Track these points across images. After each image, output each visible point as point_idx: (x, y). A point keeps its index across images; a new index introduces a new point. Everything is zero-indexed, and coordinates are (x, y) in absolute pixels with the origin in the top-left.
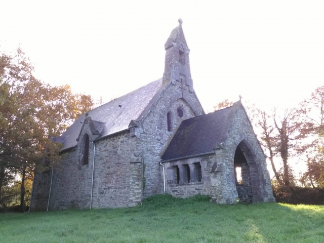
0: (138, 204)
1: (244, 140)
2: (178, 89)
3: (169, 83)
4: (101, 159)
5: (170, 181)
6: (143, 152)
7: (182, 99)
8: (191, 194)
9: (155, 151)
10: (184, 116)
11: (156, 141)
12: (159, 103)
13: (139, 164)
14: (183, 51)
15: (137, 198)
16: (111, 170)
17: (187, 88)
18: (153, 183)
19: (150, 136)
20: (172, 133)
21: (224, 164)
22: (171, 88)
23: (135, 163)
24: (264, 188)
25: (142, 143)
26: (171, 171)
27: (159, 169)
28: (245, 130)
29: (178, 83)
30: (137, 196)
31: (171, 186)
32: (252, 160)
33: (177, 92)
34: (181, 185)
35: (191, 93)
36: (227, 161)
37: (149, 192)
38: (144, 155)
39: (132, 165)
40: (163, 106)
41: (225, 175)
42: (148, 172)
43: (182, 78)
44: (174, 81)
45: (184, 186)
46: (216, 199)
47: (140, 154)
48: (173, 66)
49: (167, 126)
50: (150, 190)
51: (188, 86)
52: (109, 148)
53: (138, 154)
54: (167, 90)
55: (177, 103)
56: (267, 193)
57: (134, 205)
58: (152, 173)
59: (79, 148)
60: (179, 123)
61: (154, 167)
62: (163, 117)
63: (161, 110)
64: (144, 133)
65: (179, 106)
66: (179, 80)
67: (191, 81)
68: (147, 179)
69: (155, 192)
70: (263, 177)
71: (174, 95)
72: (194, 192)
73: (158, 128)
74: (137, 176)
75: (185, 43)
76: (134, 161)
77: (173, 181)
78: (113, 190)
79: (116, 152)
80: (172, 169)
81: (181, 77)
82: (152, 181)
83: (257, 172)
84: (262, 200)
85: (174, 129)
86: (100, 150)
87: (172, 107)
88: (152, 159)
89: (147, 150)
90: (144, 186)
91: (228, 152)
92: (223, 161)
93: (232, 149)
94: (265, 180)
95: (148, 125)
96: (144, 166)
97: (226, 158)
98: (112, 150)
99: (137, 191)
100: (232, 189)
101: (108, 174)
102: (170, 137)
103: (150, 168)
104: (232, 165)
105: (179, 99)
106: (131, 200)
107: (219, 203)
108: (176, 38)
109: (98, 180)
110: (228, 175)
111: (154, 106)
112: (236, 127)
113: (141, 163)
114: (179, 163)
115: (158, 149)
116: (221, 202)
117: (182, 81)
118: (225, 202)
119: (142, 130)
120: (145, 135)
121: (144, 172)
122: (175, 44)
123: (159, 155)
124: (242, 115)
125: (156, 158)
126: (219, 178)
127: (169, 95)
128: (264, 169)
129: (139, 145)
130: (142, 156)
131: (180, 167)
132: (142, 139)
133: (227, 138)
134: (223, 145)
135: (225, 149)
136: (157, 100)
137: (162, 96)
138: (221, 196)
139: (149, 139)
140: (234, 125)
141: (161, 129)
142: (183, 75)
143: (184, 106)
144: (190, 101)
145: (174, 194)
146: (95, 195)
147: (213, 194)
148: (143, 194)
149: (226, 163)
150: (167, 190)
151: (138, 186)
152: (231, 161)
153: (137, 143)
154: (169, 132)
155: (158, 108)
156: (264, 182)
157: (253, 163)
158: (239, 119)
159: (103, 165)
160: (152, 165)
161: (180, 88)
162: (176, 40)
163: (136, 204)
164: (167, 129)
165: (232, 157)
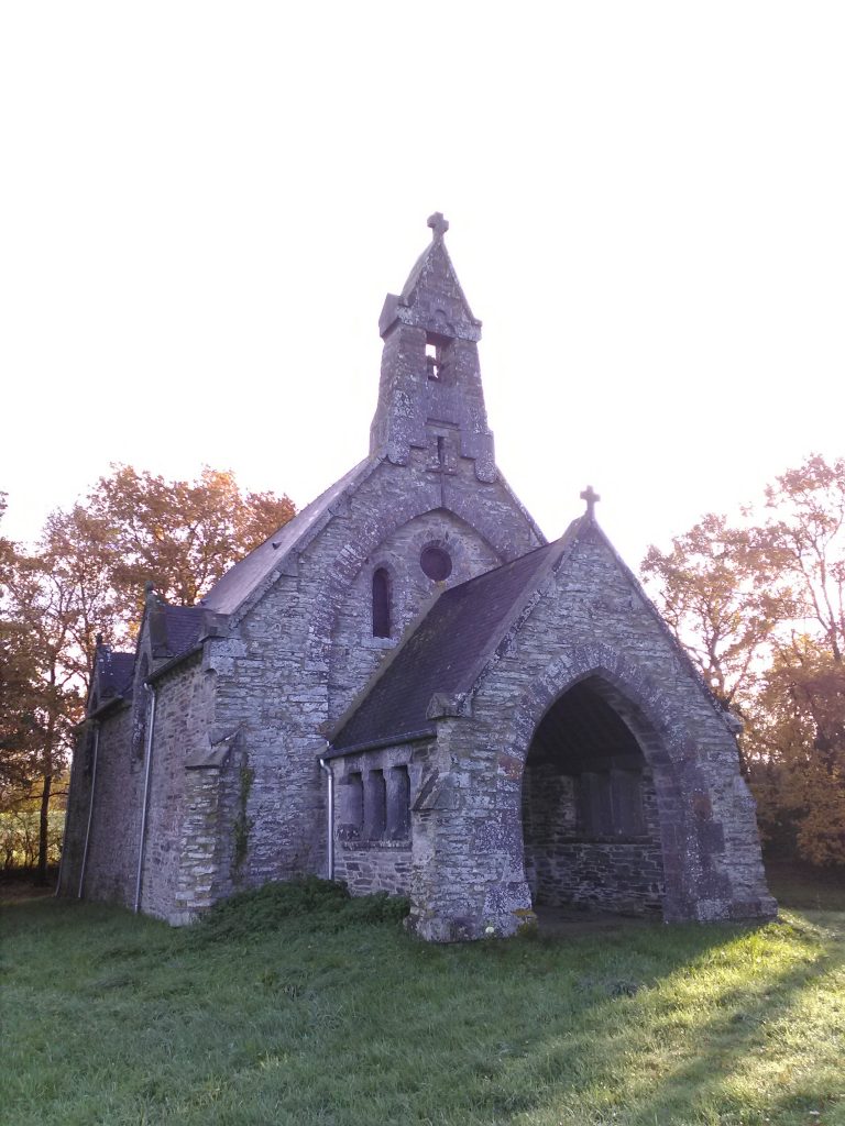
0: (200, 915)
1: (600, 668)
2: (419, 479)
3: (378, 462)
5: (344, 827)
6: (244, 726)
7: (442, 511)
8: (385, 884)
9: (301, 719)
10: (455, 572)
11: (309, 679)
12: (329, 540)
13: (214, 772)
14: (447, 332)
15: (199, 896)
16: (176, 783)
17: (467, 468)
18: (285, 834)
19: (278, 664)
20: (392, 643)
21: (464, 779)
22: (387, 476)
23: (199, 767)
24: (705, 862)
25: (243, 693)
26: (347, 791)
27: (318, 784)
28: (607, 629)
29: (419, 455)
30: (199, 889)
31: (345, 848)
32: (657, 747)
33: (415, 489)
34: (366, 847)
35: (486, 484)
36: (483, 764)
37: (265, 869)
38: (250, 738)
39: (194, 776)
40: (348, 550)
41: (460, 821)
42: (265, 797)
43: (445, 432)
44: (396, 452)
45: (371, 852)
46: (417, 918)
47: (232, 731)
48: (398, 394)
49: (369, 620)
50: (270, 860)
51: (471, 459)
52: (175, 707)
53: (221, 736)
54: (366, 489)
55: (418, 529)
56: (726, 878)
57: (186, 918)
58: (282, 800)
59: (134, 703)
60: (426, 606)
61: (294, 776)
62: (344, 590)
63: (337, 564)
64: (252, 656)
65: (426, 540)
66: (423, 442)
67: (486, 440)
68: (258, 823)
69: (295, 867)
70: (703, 811)
71: (398, 504)
72: (392, 877)
73: (320, 631)
74: (205, 814)
75: (458, 300)
76: (200, 763)
77: (352, 827)
79: (185, 723)
80: (349, 783)
81: (436, 432)
82: (283, 828)
83: (679, 794)
84: (692, 910)
85: (401, 626)
86: (163, 712)
87: (391, 546)
88: (287, 748)
89: (266, 716)
90: (242, 847)
91: (486, 728)
92: (456, 767)
93: (518, 715)
94: (719, 827)
95: (269, 625)
96: (247, 776)
97: (477, 754)
98: (179, 713)
99: (199, 870)
100: (500, 875)
101: (169, 798)
102: (380, 660)
103: (272, 783)
104: (507, 779)
105: (428, 513)
106: (181, 902)
107: (421, 937)
108: (414, 292)
109: (154, 813)
110: (478, 822)
111: (300, 555)
112: (555, 621)
113: (223, 769)
114: (363, 764)
115: (315, 709)
116: (427, 934)
117: (440, 447)
118: (443, 931)
119: (244, 646)
120: (256, 664)
121: (243, 799)
122: (406, 315)
123: (322, 730)
124: (596, 569)
125: (306, 742)
126: (431, 833)
127: (376, 504)
128: (720, 781)
129: (227, 700)
130: (235, 740)
131: (365, 778)
132: (242, 679)
133: (486, 671)
134: (461, 704)
135: (472, 719)
136: (316, 531)
137: (343, 512)
138: (431, 906)
139: (274, 677)
140: (542, 616)
141: (333, 634)
142: (446, 422)
143: (452, 535)
144: (479, 516)
145: (351, 879)
146: (147, 865)
147: (413, 898)
148: (232, 877)
149: (474, 774)
150: (337, 861)
151: (206, 851)
152: (507, 765)
153: (220, 694)
154: (379, 642)
155: (322, 560)
156: (711, 837)
157: (662, 758)
158: (578, 586)
159: (165, 764)
160: (283, 771)
161: (429, 471)
162: (412, 298)
163: (194, 915)
164: (368, 629)
165: (516, 747)
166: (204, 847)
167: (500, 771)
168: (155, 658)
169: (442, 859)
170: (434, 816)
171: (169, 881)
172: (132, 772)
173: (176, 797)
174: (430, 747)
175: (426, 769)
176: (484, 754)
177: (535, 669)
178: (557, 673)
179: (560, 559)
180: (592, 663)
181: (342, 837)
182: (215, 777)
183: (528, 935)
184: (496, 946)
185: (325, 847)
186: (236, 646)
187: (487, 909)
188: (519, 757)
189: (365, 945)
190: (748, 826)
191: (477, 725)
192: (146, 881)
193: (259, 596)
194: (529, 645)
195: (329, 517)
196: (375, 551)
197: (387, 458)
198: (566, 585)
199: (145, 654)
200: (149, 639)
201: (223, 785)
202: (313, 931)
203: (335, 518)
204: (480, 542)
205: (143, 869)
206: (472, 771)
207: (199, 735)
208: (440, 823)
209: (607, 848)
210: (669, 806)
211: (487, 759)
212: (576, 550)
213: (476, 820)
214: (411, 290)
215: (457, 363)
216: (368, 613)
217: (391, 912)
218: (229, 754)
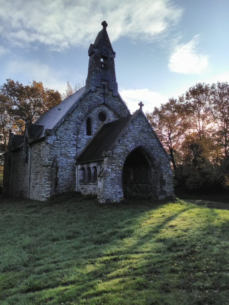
0: (48, 199)
1: (141, 146)
2: (98, 95)
3: (88, 91)
4: (34, 160)
5: (80, 180)
6: (56, 156)
7: (104, 104)
8: (90, 192)
9: (69, 155)
10: (107, 120)
11: (71, 146)
12: (76, 111)
13: (50, 167)
14: (106, 55)
15: (47, 195)
16: (38, 169)
17: (110, 93)
18: (66, 181)
19: (64, 142)
20: (91, 137)
21: (110, 170)
22: (90, 95)
24: (161, 188)
25: (56, 149)
26: (81, 172)
27: (74, 170)
28: (143, 136)
29: (99, 89)
30: (47, 193)
31: (81, 184)
32: (153, 163)
33: (98, 98)
34: (86, 184)
35: (115, 97)
36: (114, 167)
37: (62, 189)
38: (58, 159)
39: (45, 168)
40: (81, 114)
41: (109, 179)
42: (62, 173)
44: (93, 88)
45: (87, 185)
46: (99, 199)
47: (53, 158)
48: (93, 73)
49: (86, 131)
50: (63, 187)
51: (112, 91)
52: (37, 151)
53: (51, 159)
54: (85, 98)
55: (98, 109)
56: (165, 191)
57: (44, 199)
58: (65, 174)
59: (24, 149)
60: (100, 128)
61: (68, 168)
62: (80, 124)
63: (78, 117)
64: (58, 140)
65: (100, 111)
66: (100, 86)
68: (60, 179)
69: (69, 188)
70: (162, 177)
71: (93, 102)
72: (92, 191)
73: (74, 134)
74: (48, 176)
76: (46, 165)
77: (82, 180)
78: (38, 185)
79: (40, 155)
80: (81, 170)
81: (103, 83)
82: (66, 180)
83: (157, 174)
84: (158, 198)
85: (93, 133)
86: (33, 152)
87: (91, 113)
88: (67, 162)
89: (61, 154)
90: (56, 184)
91: (115, 159)
92: (108, 167)
93: (122, 156)
94: (165, 180)
95: (62, 132)
96: (57, 168)
97: (113, 165)
98: (38, 153)
99: (47, 189)
100: (117, 190)
101: (36, 172)
102: (88, 141)
103: (63, 170)
104: (119, 170)
105: (100, 104)
106: (43, 196)
107: (100, 203)
108: (98, 44)
109: (32, 176)
110: (113, 179)
111: (69, 115)
112: (131, 135)
113: (52, 166)
114: (85, 166)
115: (73, 153)
116: (101, 202)
117: (104, 87)
118: (104, 201)
119: (56, 137)
120: (59, 142)
121: (56, 173)
122: (96, 50)
123: (74, 158)
124: (141, 122)
125: (71, 160)
126: (102, 181)
127: (88, 102)
128: (166, 171)
129: (52, 150)
130: (54, 160)
131: (86, 169)
132: (55, 145)
133: (116, 146)
134: (110, 154)
135: (112, 157)
136: (73, 109)
137: (79, 104)
138: (102, 196)
139: (63, 145)
140: (128, 134)
141: (77, 135)
142: (106, 80)
143: (106, 110)
144: (113, 106)
145: (82, 191)
146: (30, 188)
147: (98, 195)
148: (54, 190)
149: (112, 169)
150: (78, 187)
151: (48, 185)
152: (119, 167)
153: (50, 149)
154: (88, 137)
155: (74, 116)
156: (163, 182)
157: (153, 165)
158: (137, 127)
159: (34, 165)
160: (66, 167)
161: (101, 93)
162: (97, 46)
163: (46, 199)
164: (85, 133)
165: (121, 163)
166: (48, 184)
167: (118, 168)
168: (30, 138)
169: (105, 187)
170: (103, 178)
171: (38, 191)
172: (24, 166)
173: (38, 172)
174: (102, 163)
175: (101, 168)
176: (114, 165)
177: (126, 146)
178: (131, 146)
179: (133, 120)
180: (139, 144)
181: (80, 182)
182: (50, 168)
183: (122, 202)
184: (116, 205)
185: (75, 184)
186: (54, 137)
187: (114, 197)
188: (122, 165)
189: (88, 204)
190: (171, 180)
191: (113, 158)
192: (30, 192)
193: (59, 125)
194: (125, 140)
195: (76, 105)
196: (87, 114)
197: (91, 90)
198: (134, 126)
199: (26, 137)
200: (28, 133)
201: (52, 170)
202: (75, 202)
203: (77, 105)
204: (113, 112)
205: (29, 189)
206: (112, 168)
207: (45, 158)
208: (104, 179)
209: (140, 185)
210: (154, 176)
211: (115, 166)
212: (137, 118)
213: (112, 179)
214: (97, 43)
215: (109, 64)
216: (85, 129)
217: (93, 198)
218: (53, 163)
